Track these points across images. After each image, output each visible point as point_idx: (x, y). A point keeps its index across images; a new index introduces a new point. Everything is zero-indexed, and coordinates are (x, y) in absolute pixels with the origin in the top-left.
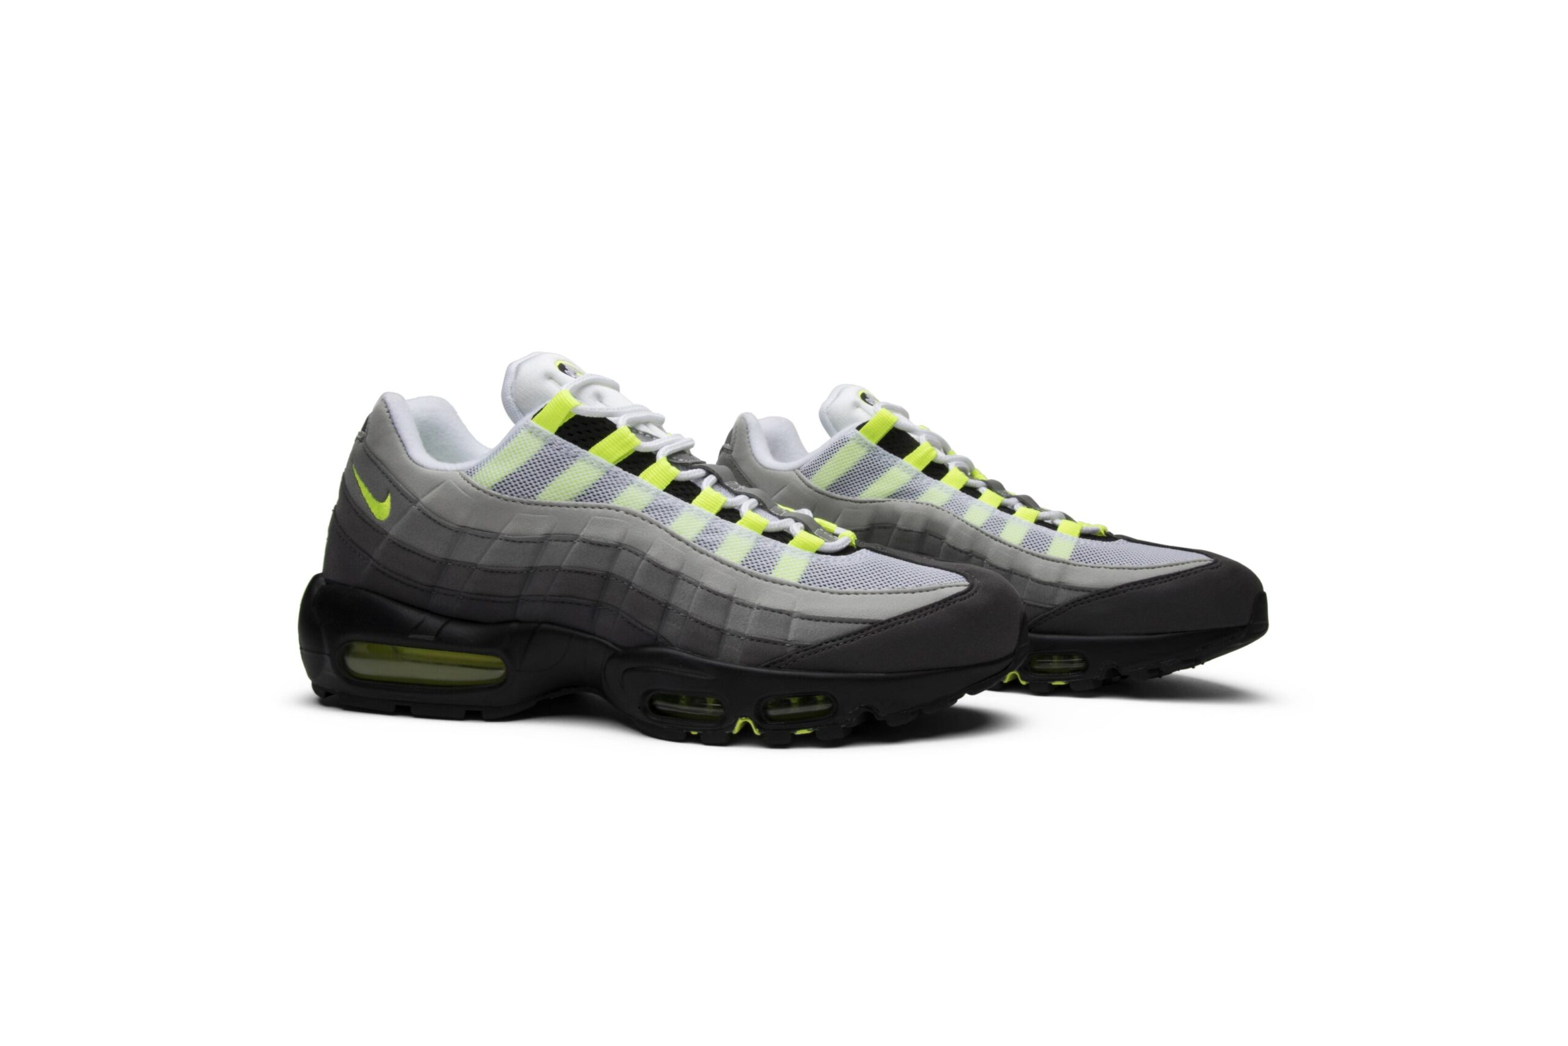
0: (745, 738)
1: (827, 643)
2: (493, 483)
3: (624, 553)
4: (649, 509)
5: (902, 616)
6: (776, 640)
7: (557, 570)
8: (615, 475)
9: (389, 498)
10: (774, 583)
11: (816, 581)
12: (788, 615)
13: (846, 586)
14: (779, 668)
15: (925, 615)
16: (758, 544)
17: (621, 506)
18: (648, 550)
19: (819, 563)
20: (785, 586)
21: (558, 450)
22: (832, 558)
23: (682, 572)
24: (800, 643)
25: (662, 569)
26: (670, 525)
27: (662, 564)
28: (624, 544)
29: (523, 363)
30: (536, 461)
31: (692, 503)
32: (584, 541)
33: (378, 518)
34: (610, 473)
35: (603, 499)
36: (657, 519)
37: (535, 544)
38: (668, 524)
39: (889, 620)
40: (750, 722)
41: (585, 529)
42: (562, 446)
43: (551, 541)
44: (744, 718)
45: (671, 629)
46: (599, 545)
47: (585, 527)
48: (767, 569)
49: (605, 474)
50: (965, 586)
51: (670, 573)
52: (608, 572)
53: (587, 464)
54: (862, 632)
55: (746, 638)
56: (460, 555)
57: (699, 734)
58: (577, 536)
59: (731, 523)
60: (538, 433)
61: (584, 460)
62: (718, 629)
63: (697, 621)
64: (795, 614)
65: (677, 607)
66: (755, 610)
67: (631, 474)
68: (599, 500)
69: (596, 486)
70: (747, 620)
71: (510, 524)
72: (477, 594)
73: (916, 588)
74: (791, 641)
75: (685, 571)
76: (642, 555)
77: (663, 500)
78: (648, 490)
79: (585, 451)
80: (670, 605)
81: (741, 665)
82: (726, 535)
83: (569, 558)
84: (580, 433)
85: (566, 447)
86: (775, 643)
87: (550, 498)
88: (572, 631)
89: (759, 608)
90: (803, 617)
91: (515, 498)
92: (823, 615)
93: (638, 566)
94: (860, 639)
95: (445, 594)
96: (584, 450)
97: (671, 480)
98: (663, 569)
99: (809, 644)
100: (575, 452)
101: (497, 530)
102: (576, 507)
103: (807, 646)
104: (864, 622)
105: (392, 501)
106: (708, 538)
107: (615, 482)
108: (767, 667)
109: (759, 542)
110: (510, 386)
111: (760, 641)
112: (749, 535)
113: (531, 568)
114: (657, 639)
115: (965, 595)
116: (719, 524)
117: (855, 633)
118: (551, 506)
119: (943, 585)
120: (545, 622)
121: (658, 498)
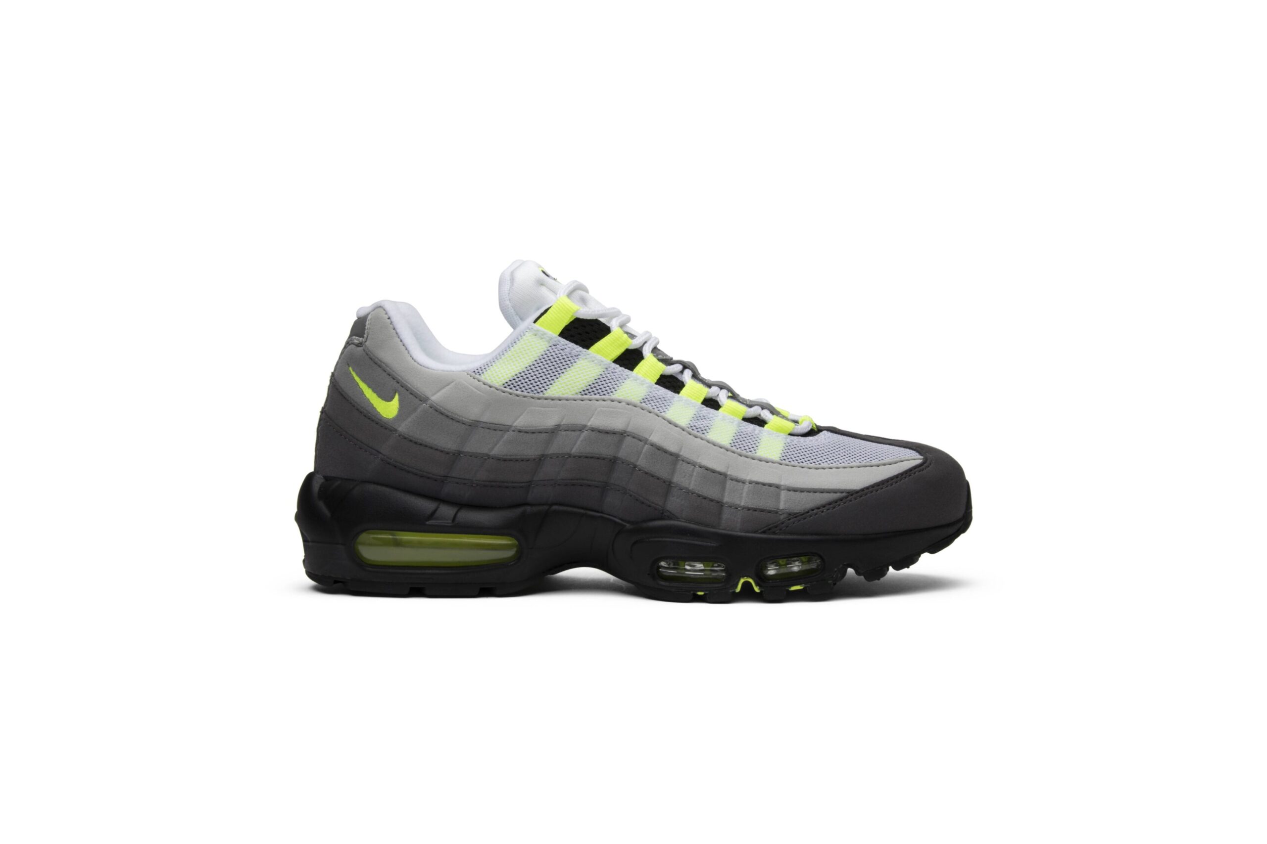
0: (748, 595)
1: (813, 510)
2: (504, 382)
3: (628, 440)
4: (646, 400)
5: (873, 486)
6: (770, 509)
7: (567, 456)
8: (613, 371)
9: (397, 397)
10: (760, 461)
11: (794, 459)
12: (777, 488)
13: (820, 462)
14: (774, 533)
15: (892, 485)
16: (740, 428)
17: (621, 398)
18: (650, 436)
19: (793, 443)
20: (770, 463)
21: (562, 350)
22: (802, 439)
23: (681, 454)
24: (791, 511)
25: (664, 452)
26: (666, 414)
27: (665, 448)
28: (628, 432)
29: (514, 270)
30: (543, 360)
31: (680, 395)
32: (593, 430)
33: (385, 416)
34: (609, 369)
35: (605, 392)
36: (654, 409)
37: (547, 434)
38: (664, 413)
39: (863, 490)
40: (751, 581)
41: (592, 419)
42: (566, 347)
43: (560, 431)
44: (745, 578)
45: (674, 504)
46: (607, 432)
47: (591, 418)
48: (752, 449)
49: (605, 370)
50: (921, 459)
51: (671, 455)
52: (615, 457)
53: (589, 362)
54: (842, 500)
55: (743, 509)
56: (472, 446)
57: (705, 594)
58: (585, 426)
59: (715, 411)
60: (543, 335)
61: (586, 358)
62: (718, 502)
63: (699, 496)
64: (782, 487)
65: (680, 485)
66: (747, 485)
67: (627, 370)
68: (602, 394)
69: (598, 381)
70: (742, 494)
71: (522, 417)
72: (490, 482)
73: (880, 462)
74: (782, 510)
75: (684, 453)
76: (645, 441)
77: (657, 392)
78: (642, 383)
79: (587, 350)
80: (673, 483)
81: (742, 532)
82: (713, 421)
83: (578, 445)
84: (580, 334)
85: (569, 348)
86: (770, 512)
87: (557, 393)
88: (582, 511)
89: (751, 482)
90: (789, 489)
91: (525, 393)
92: (806, 487)
93: (642, 450)
94: (840, 506)
95: (457, 483)
96: (585, 350)
97: (660, 374)
98: (666, 451)
99: (798, 511)
100: (577, 352)
101: (509, 423)
102: (582, 401)
103: (797, 513)
104: (842, 492)
105: (400, 401)
106: (699, 424)
107: (614, 377)
108: (764, 532)
109: (740, 427)
110: (508, 292)
111: (756, 511)
112: (732, 421)
113: (543, 456)
114: (663, 513)
115: (923, 467)
116: (705, 412)
117: (836, 501)
118: (560, 400)
119: (903, 459)
120: (556, 504)
121: (652, 390)
